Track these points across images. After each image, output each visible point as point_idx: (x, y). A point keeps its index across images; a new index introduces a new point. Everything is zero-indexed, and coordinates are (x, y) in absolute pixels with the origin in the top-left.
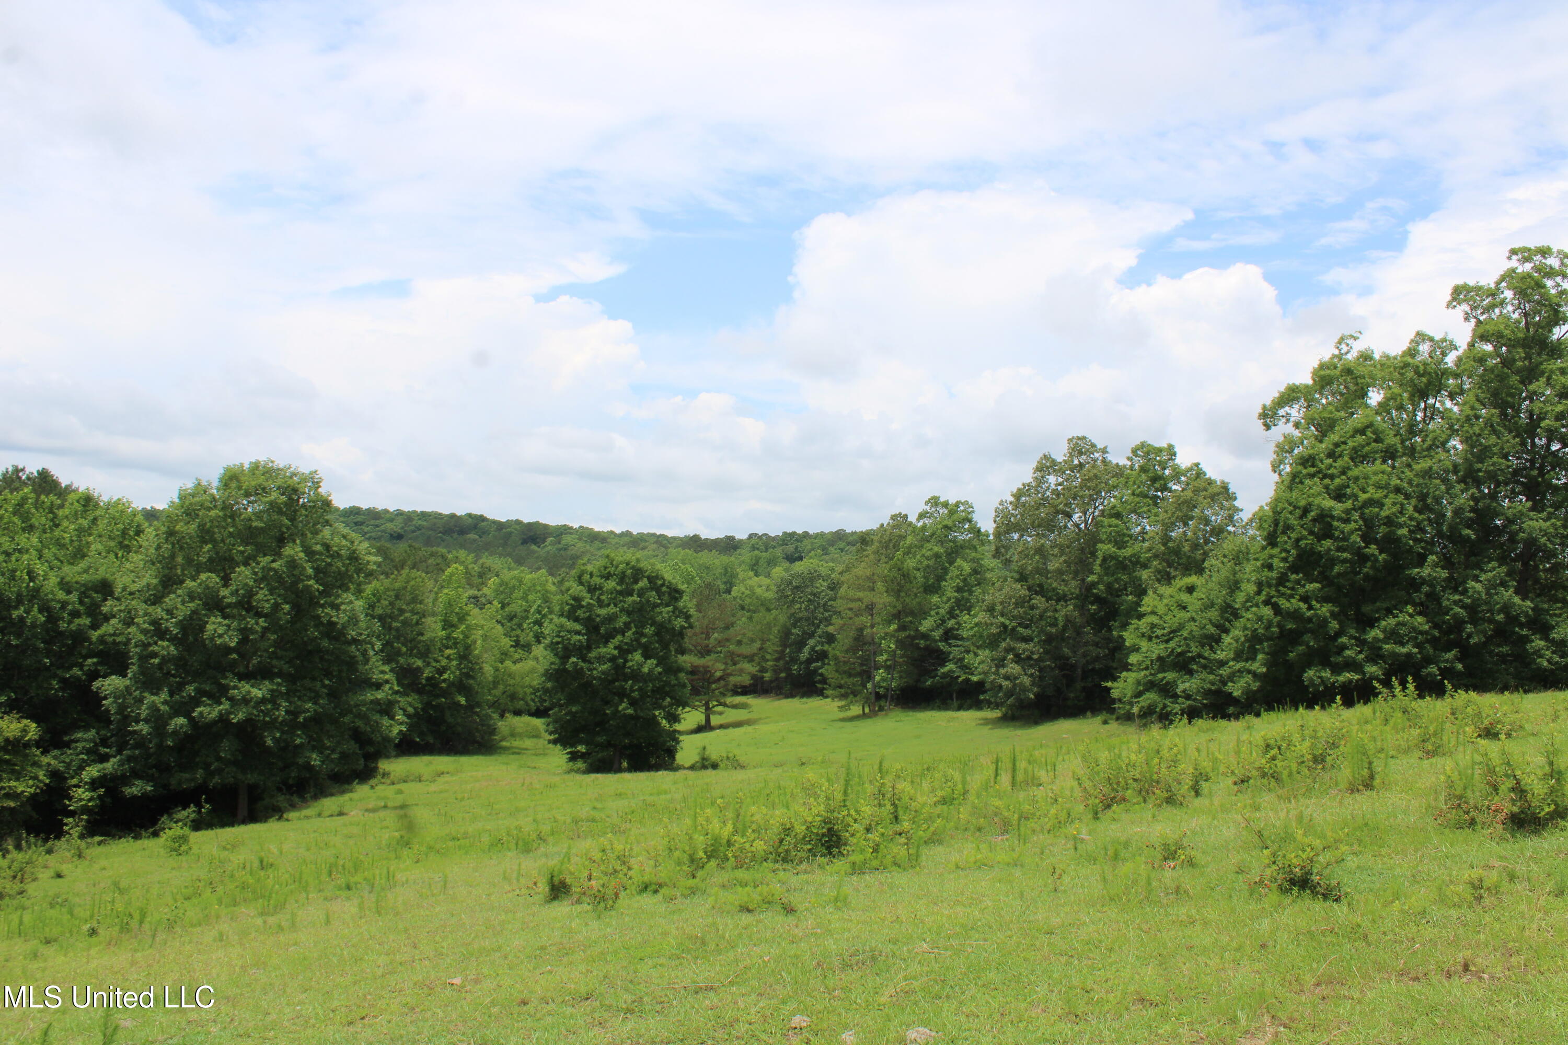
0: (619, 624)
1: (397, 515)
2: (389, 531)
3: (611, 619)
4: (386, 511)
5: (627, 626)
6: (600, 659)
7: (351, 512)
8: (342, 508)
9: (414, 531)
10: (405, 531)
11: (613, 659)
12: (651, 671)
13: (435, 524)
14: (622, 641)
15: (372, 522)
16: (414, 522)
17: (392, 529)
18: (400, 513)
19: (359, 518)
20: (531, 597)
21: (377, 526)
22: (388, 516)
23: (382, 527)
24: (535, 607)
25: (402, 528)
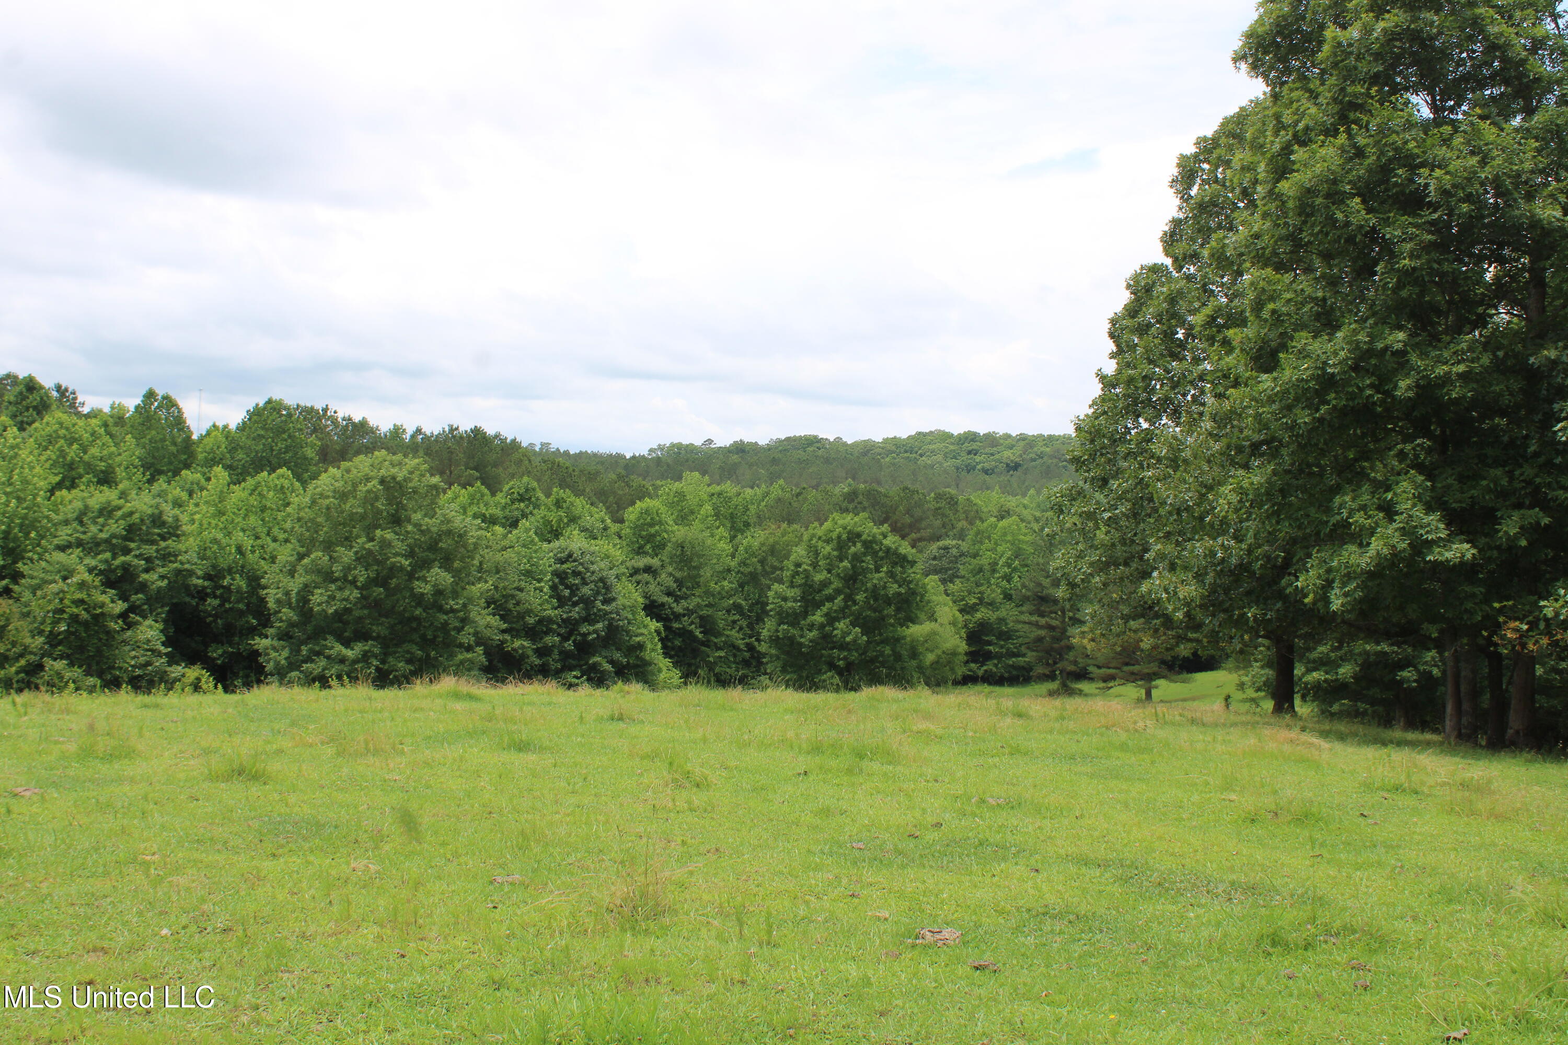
0: (829, 591)
1: (1019, 440)
2: (1005, 460)
3: (825, 584)
4: (1008, 436)
5: (838, 591)
6: (811, 627)
7: (966, 438)
8: (956, 434)
9: (1034, 460)
10: (1023, 460)
11: (822, 626)
12: (855, 641)
13: (1058, 451)
14: (831, 608)
15: (988, 450)
16: (1035, 449)
17: (1008, 458)
18: (1023, 438)
19: (975, 446)
20: (1000, 549)
21: (992, 455)
22: (1009, 441)
23: (997, 457)
24: (1004, 559)
25: (1021, 456)
